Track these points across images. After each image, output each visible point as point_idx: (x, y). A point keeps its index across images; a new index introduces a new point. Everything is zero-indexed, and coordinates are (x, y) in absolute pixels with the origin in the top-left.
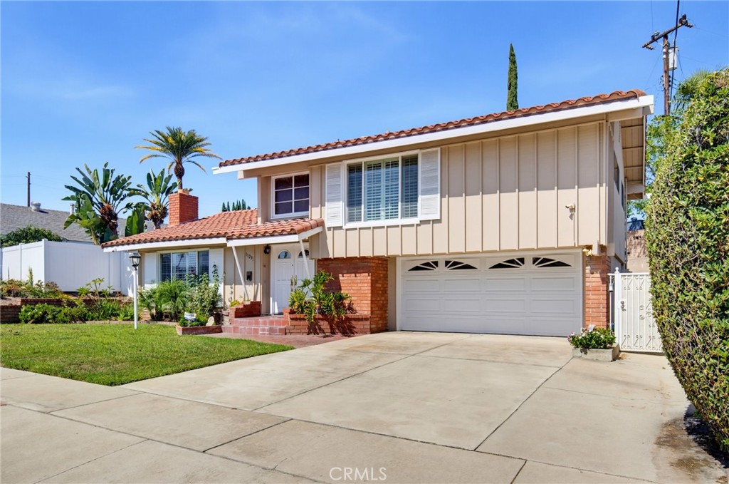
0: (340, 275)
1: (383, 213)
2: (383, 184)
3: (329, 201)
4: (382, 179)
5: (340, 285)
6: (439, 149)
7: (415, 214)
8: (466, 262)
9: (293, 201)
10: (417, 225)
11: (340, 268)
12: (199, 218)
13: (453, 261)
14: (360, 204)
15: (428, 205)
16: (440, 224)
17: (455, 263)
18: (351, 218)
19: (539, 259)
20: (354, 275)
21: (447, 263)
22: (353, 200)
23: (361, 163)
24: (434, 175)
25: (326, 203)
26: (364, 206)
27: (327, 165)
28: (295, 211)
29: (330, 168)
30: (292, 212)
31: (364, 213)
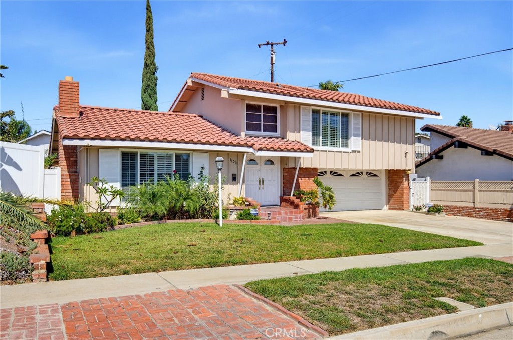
0: (299, 179)
1: (329, 143)
3: (303, 130)
5: (299, 185)
6: (360, 114)
7: (347, 146)
8: (340, 173)
9: (262, 123)
10: (350, 153)
13: (334, 171)
14: (320, 136)
15: (355, 142)
16: (360, 154)
17: (335, 173)
18: (313, 143)
19: (372, 174)
20: (308, 179)
21: (331, 172)
22: (315, 132)
23: (320, 111)
24: (357, 127)
25: (301, 132)
26: (321, 137)
27: (301, 107)
28: (263, 131)
29: (303, 109)
30: (261, 131)
31: (321, 141)
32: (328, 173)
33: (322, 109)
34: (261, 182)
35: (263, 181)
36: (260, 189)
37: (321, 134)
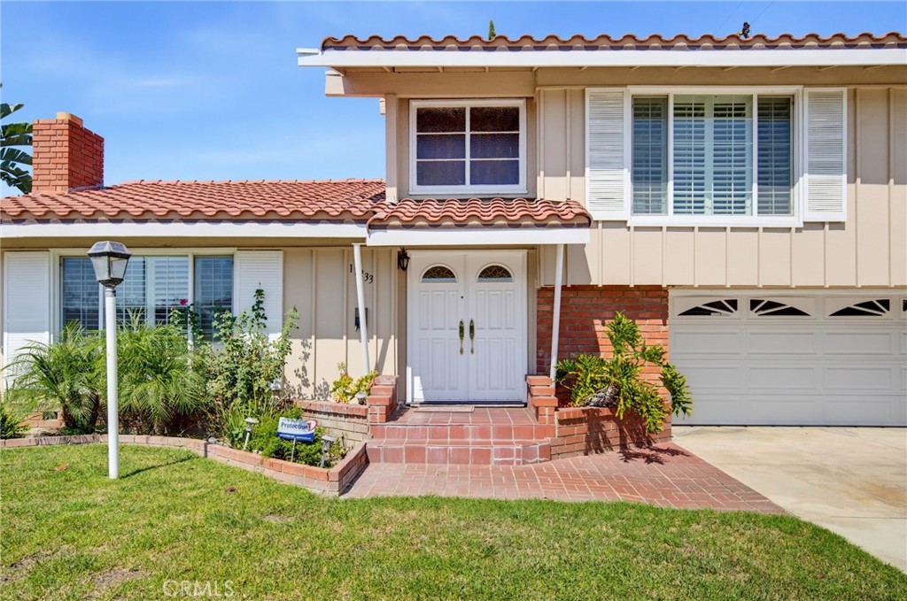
0: (597, 322)
1: (709, 203)
2: (709, 143)
3: (594, 164)
4: (706, 134)
5: (597, 342)
6: (844, 90)
7: (785, 208)
8: (790, 303)
9: (468, 160)
10: (798, 230)
11: (596, 306)
12: (106, 184)
14: (667, 181)
15: (820, 193)
16: (843, 231)
17: (770, 305)
18: (640, 206)
21: (754, 304)
22: (647, 171)
23: (665, 99)
24: (832, 137)
25: (587, 170)
26: (671, 184)
27: (588, 90)
28: (472, 183)
29: (595, 97)
30: (464, 183)
31: (671, 198)
32: (744, 305)
33: (672, 91)
34: (467, 330)
35: (472, 329)
36: (462, 352)
37: (671, 175)
